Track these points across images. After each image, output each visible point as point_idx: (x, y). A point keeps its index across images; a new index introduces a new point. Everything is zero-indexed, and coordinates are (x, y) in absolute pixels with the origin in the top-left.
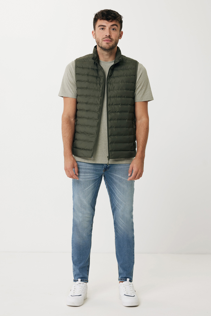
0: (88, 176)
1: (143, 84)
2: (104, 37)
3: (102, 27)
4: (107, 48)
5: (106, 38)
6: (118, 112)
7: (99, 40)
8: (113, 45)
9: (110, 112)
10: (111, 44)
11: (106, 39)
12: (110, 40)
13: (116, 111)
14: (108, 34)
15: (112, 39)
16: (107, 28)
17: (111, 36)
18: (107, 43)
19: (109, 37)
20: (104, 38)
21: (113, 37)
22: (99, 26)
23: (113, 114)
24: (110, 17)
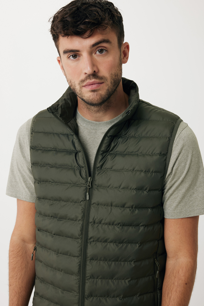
2: (83, 77)
3: (72, 54)
4: (95, 102)
5: (86, 79)
6: (111, 242)
7: (73, 84)
8: (108, 90)
9: (92, 240)
10: (103, 91)
11: (89, 81)
12: (97, 81)
15: (101, 78)
16: (85, 55)
17: (99, 71)
18: (93, 91)
19: (95, 74)
20: (83, 81)
21: (104, 72)
22: (65, 52)
23: (99, 245)
24: (82, 27)
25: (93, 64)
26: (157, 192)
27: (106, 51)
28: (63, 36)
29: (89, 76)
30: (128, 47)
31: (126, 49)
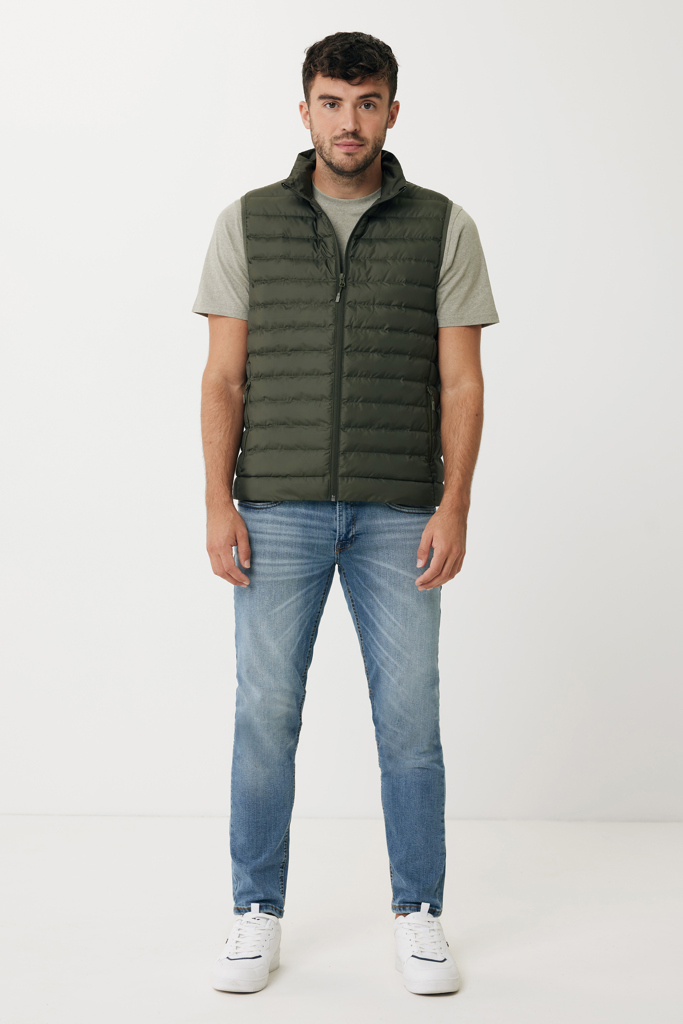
0: (284, 565)
1: (466, 271)
2: (338, 133)
3: (330, 101)
4: (347, 169)
5: (343, 136)
6: (374, 351)
7: (321, 140)
8: (366, 156)
9: (349, 349)
10: (362, 154)
11: (345, 140)
12: (357, 142)
13: (369, 349)
14: (349, 127)
15: (362, 139)
16: (347, 106)
17: (360, 130)
18: (348, 154)
19: (355, 134)
20: (337, 138)
21: (368, 132)
22: (322, 97)
23: (360, 357)
24: (354, 70)
25: (356, 120)
26: (430, 290)
27: (375, 106)
28: (325, 76)
29: (346, 134)
30: (397, 108)
31: (395, 111)
